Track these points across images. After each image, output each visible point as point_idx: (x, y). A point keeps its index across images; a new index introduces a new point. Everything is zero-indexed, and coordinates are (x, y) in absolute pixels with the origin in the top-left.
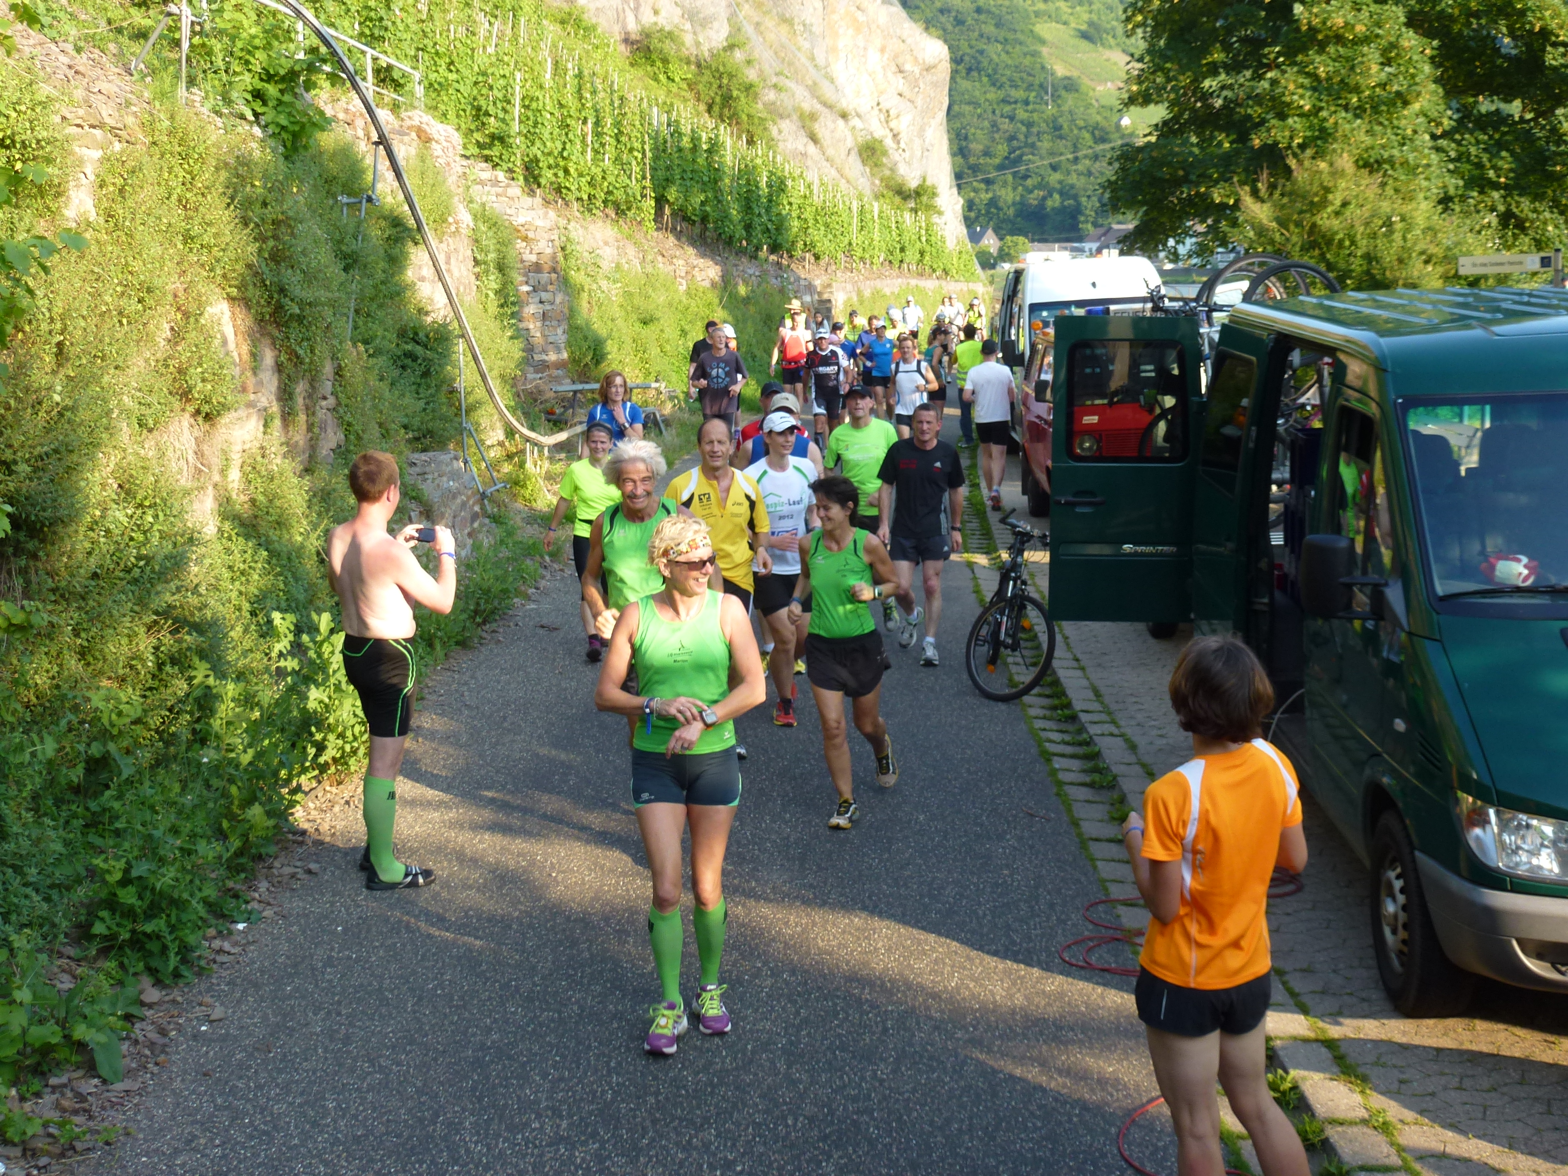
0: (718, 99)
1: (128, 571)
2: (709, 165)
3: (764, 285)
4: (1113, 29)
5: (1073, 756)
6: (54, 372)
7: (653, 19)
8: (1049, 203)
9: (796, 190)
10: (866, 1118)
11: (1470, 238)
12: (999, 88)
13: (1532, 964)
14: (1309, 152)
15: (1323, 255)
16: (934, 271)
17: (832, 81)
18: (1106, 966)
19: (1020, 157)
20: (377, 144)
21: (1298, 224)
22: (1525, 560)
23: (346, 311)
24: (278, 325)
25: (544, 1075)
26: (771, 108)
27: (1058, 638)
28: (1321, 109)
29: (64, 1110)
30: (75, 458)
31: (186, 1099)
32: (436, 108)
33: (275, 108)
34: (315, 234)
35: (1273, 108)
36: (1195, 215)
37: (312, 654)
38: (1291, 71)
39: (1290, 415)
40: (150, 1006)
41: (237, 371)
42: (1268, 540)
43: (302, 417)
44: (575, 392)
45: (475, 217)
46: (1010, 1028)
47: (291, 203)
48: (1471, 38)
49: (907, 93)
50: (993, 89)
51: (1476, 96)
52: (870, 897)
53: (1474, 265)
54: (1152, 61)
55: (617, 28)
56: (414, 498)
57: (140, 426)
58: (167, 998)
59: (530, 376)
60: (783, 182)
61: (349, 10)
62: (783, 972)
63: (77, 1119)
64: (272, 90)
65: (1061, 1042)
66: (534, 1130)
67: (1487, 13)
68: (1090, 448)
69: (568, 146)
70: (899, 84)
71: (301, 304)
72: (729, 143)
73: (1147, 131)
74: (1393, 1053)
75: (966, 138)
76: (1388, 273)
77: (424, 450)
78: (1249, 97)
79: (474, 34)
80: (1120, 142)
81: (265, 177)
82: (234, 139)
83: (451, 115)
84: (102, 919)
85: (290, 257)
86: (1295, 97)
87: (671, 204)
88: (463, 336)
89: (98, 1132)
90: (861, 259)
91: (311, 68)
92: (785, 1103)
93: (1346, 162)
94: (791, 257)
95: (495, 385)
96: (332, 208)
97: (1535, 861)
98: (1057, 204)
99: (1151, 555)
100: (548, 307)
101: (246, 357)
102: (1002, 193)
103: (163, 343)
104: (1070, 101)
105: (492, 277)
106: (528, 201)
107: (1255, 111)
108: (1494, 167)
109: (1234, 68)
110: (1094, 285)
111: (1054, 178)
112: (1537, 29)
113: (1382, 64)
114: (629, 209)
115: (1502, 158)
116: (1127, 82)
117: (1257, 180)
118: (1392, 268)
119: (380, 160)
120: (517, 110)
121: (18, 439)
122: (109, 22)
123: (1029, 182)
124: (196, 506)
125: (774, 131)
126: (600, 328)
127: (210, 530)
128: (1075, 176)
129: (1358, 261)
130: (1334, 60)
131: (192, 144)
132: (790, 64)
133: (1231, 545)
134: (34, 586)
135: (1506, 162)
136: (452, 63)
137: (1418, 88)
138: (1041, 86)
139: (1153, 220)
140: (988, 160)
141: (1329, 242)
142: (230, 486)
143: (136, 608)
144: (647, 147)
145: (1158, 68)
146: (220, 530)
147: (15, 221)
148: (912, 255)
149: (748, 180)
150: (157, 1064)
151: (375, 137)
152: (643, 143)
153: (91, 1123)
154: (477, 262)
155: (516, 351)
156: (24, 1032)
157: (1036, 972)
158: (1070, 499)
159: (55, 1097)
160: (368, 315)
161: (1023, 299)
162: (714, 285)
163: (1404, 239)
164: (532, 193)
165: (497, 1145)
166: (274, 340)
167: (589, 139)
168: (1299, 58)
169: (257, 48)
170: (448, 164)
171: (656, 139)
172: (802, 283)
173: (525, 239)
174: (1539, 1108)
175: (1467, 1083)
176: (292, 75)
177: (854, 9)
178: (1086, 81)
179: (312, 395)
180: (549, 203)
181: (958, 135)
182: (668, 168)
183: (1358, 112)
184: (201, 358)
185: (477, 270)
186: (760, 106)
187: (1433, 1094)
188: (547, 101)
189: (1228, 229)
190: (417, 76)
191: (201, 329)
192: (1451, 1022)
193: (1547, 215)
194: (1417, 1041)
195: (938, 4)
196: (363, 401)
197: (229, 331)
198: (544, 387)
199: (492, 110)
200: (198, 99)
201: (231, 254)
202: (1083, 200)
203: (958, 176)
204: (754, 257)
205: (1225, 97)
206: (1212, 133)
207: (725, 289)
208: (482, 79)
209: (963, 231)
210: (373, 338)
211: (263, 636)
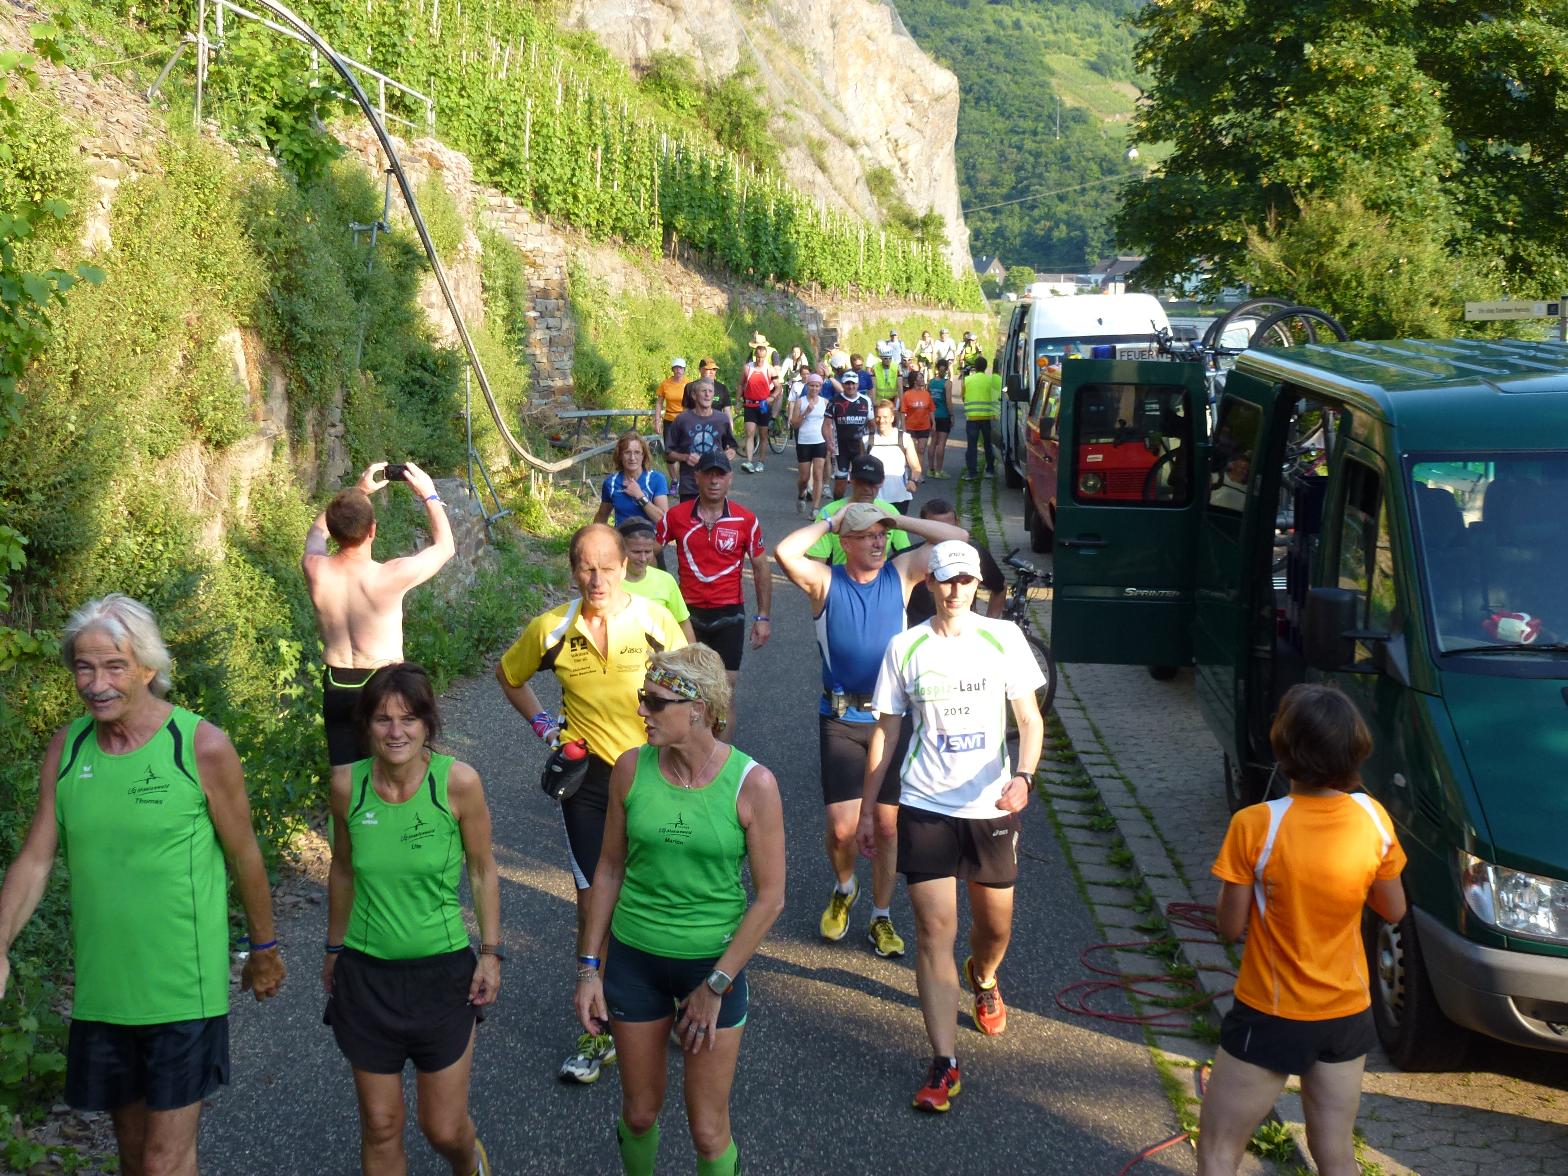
0: (727, 126)
2: (717, 192)
3: (770, 313)
4: (1123, 61)
5: (1072, 798)
6: (69, 402)
7: (664, 45)
8: (1056, 234)
9: (804, 218)
11: (1477, 282)
12: (1008, 118)
13: (1527, 1023)
14: (1317, 192)
15: (1329, 295)
16: (940, 301)
17: (841, 110)
18: (1102, 1012)
19: (1028, 187)
20: (389, 172)
21: (1305, 264)
22: (1527, 618)
23: (355, 339)
24: (289, 353)
26: (780, 135)
27: (1060, 676)
28: (1330, 149)
29: (66, 1137)
30: (88, 486)
32: (448, 134)
33: (289, 135)
34: (326, 263)
35: (1282, 146)
36: (1203, 252)
38: (1300, 111)
39: (1295, 460)
41: (247, 399)
42: (1271, 584)
43: (311, 445)
44: (580, 418)
45: (484, 244)
46: (1006, 1072)
47: (304, 233)
48: (1482, 81)
49: (916, 123)
50: (1001, 119)
51: (1485, 138)
53: (1481, 311)
54: (1162, 98)
55: (627, 54)
56: (419, 525)
57: (152, 454)
59: (536, 402)
60: (790, 211)
61: (362, 35)
62: (780, 1012)
63: (79, 1147)
64: (286, 118)
65: (1057, 1089)
67: (1498, 56)
68: (1094, 486)
69: (577, 172)
70: (909, 113)
71: (312, 333)
72: (737, 170)
73: (1156, 167)
74: (1388, 1107)
75: (974, 167)
76: (1394, 315)
78: (1258, 136)
79: (485, 59)
80: (1127, 174)
81: (279, 206)
82: (250, 169)
83: (462, 143)
85: (302, 286)
86: (1304, 137)
87: (678, 232)
88: (470, 363)
89: (100, 1161)
90: (868, 288)
91: (326, 96)
92: (783, 1146)
93: (1354, 203)
94: (798, 285)
95: (500, 411)
96: (343, 235)
97: (1532, 920)
98: (1064, 235)
99: (1153, 598)
100: (555, 333)
101: (257, 385)
102: (1009, 222)
103: (175, 371)
104: (1078, 132)
105: (500, 304)
106: (537, 227)
107: (1264, 151)
108: (1502, 211)
109: (1243, 105)
110: (1100, 321)
111: (1061, 209)
112: (1547, 73)
113: (1392, 105)
114: (637, 236)
115: (1511, 201)
116: (1136, 118)
117: (1264, 219)
118: (1398, 310)
119: (391, 186)
120: (527, 136)
121: (32, 468)
122: (126, 48)
123: (1036, 213)
124: (205, 532)
125: (783, 159)
126: (606, 354)
127: (218, 558)
128: (1081, 207)
129: (1365, 302)
130: (1344, 101)
131: (208, 174)
132: (800, 92)
133: (1233, 592)
134: (45, 613)
135: (1514, 204)
136: (463, 88)
137: (1428, 130)
138: (1050, 116)
139: (1161, 256)
140: (995, 189)
141: (1336, 282)
142: (239, 513)
144: (656, 174)
145: (1167, 105)
146: (227, 556)
147: (33, 251)
148: (918, 285)
149: (756, 208)
151: (387, 165)
152: (652, 170)
153: (93, 1152)
154: (485, 288)
155: (522, 377)
156: (30, 1059)
157: (1033, 1017)
158: (1074, 540)
159: (58, 1124)
160: (377, 342)
161: (1029, 334)
162: (720, 312)
163: (1411, 281)
164: (540, 219)
166: (284, 367)
167: (599, 165)
168: (1309, 98)
169: (272, 76)
170: (459, 191)
171: (665, 166)
172: (808, 311)
173: (533, 265)
174: (1533, 1166)
175: (1461, 1139)
176: (306, 104)
177: (864, 38)
178: (1094, 113)
179: (321, 423)
180: (557, 229)
181: (966, 164)
182: (677, 196)
183: (1367, 153)
184: (212, 386)
185: (485, 296)
186: (769, 134)
187: (1426, 1150)
188: (558, 127)
189: (1234, 267)
190: (429, 102)
191: (213, 358)
192: (1446, 1077)
193: (1555, 259)
194: (1411, 1095)
195: (948, 33)
196: (371, 428)
197: (240, 359)
198: (549, 413)
199: (502, 136)
200: (214, 128)
201: (244, 283)
202: (1090, 232)
203: (965, 205)
204: (761, 285)
205: (1235, 135)
206: (1220, 170)
207: (731, 316)
208: (494, 104)
209: (969, 261)
210: (382, 364)
211: (269, 663)
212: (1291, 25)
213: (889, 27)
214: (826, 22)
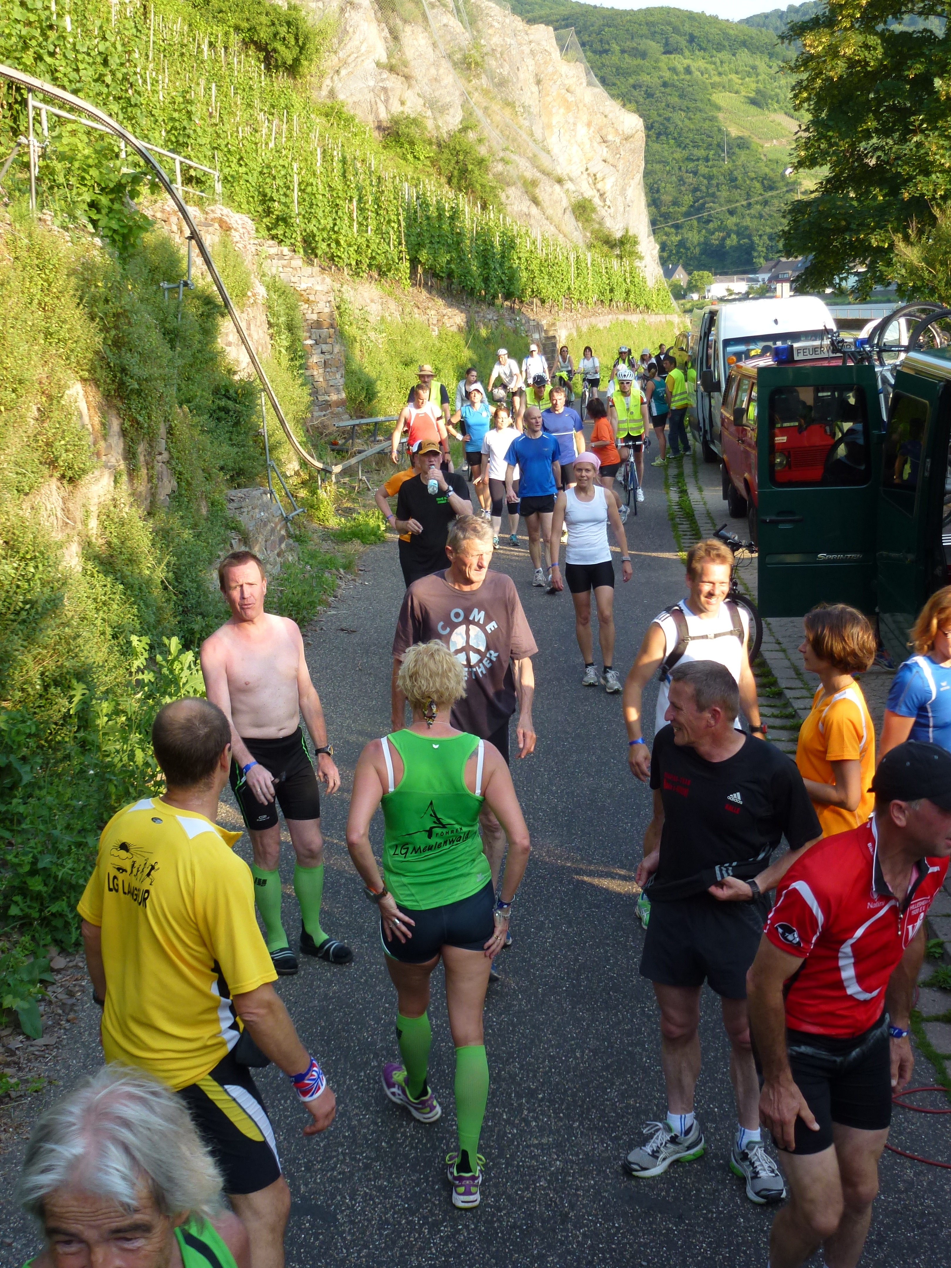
0: (456, 173)
1: (18, 613)
2: (452, 230)
3: (501, 327)
4: (777, 95)
5: (782, 728)
7: (400, 109)
8: (728, 242)
9: (524, 247)
10: (638, 1049)
12: (684, 148)
16: (638, 306)
17: (548, 152)
19: (703, 205)
20: (190, 238)
21: (943, 264)
23: (172, 380)
24: (121, 398)
25: (378, 1020)
26: (499, 177)
31: (94, 1050)
32: (232, 200)
33: (107, 215)
34: (147, 322)
35: (919, 166)
36: (856, 258)
37: (165, 671)
38: (933, 135)
40: (58, 971)
41: (91, 439)
43: (144, 471)
44: (354, 426)
45: (268, 290)
47: (127, 299)
49: (610, 159)
50: (678, 149)
52: (626, 857)
54: (817, 130)
55: (371, 118)
56: (233, 528)
57: (18, 491)
58: (71, 964)
59: (316, 414)
60: (512, 241)
61: (157, 121)
63: (9, 1071)
64: (104, 200)
66: (374, 1067)
69: (338, 222)
70: (604, 151)
71: (139, 380)
72: (467, 209)
73: (815, 188)
75: (658, 191)
77: (239, 486)
78: (898, 158)
79: (256, 131)
80: (785, 189)
81: (106, 278)
82: (80, 250)
83: (244, 204)
84: (16, 903)
85: (129, 343)
86: (938, 157)
87: (423, 264)
88: (264, 390)
89: (27, 1081)
90: (579, 300)
91: (136, 179)
92: (574, 1039)
94: (522, 302)
95: (290, 425)
96: (156, 293)
98: (735, 243)
99: (841, 561)
100: (328, 357)
101: (98, 427)
102: (690, 235)
103: (32, 422)
104: (743, 157)
105: (283, 337)
106: (308, 270)
107: (904, 170)
109: (885, 132)
110: (776, 322)
111: (731, 221)
114: (389, 270)
117: (907, 227)
119: (192, 249)
120: (295, 194)
123: (711, 226)
124: (66, 553)
125: (503, 197)
126: (370, 371)
127: (77, 572)
128: (748, 219)
131: (47, 257)
132: (514, 140)
133: (911, 557)
136: (241, 158)
138: (719, 145)
139: (821, 262)
140: (676, 208)
142: (90, 532)
143: (25, 643)
144: (401, 218)
145: (822, 136)
146: (84, 569)
148: (619, 295)
149: (484, 241)
150: (68, 1021)
151: (188, 233)
152: (398, 215)
153: (20, 1074)
154: (270, 325)
155: (303, 395)
158: (774, 518)
160: (189, 379)
161: (717, 335)
162: (460, 329)
164: (310, 263)
165: (345, 1082)
166: (118, 409)
167: (355, 214)
168: (940, 123)
169: (90, 166)
170: (245, 247)
171: (407, 210)
172: (532, 323)
173: (307, 301)
176: (119, 188)
177: (564, 91)
178: (755, 140)
179: (151, 453)
180: (324, 269)
181: (652, 190)
182: (419, 235)
184: (64, 431)
185: (271, 331)
186: (490, 176)
188: (320, 186)
189: (884, 268)
190: (215, 174)
191: (62, 409)
195: (631, 81)
196: (190, 453)
197: (83, 406)
198: (327, 422)
199: (275, 196)
200: (49, 218)
201: (82, 344)
202: (756, 239)
203: (653, 223)
204: (492, 304)
205: (879, 157)
206: (867, 187)
207: (469, 331)
208: (266, 171)
209: (659, 271)
210: (194, 397)
211: (123, 654)
212: (922, 63)
213: (584, 81)
214: (532, 80)
